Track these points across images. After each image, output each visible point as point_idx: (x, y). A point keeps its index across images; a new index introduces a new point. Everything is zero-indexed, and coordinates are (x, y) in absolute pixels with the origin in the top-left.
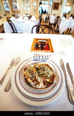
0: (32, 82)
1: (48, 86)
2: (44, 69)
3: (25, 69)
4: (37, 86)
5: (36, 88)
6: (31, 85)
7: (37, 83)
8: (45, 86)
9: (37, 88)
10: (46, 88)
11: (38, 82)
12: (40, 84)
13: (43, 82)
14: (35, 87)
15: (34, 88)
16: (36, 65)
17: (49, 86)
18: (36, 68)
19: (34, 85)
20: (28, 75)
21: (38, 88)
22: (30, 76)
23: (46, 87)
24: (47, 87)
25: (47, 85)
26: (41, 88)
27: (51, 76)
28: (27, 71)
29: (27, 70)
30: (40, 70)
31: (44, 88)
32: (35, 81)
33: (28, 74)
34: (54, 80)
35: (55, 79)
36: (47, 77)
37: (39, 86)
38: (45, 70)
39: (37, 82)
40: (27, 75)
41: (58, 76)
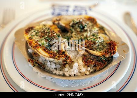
0: (51, 57)
1: (98, 68)
2: (84, 28)
3: (28, 30)
4: (67, 69)
5: (64, 75)
6: (47, 68)
7: (64, 61)
8: (89, 69)
9: (67, 74)
10: (91, 73)
11: (67, 58)
12: (76, 65)
13: (83, 59)
14: (61, 73)
15: (59, 75)
16: (60, 20)
17: (101, 69)
18: (59, 28)
19: (56, 69)
20: (37, 42)
21: (70, 76)
22: (44, 42)
23: (92, 70)
24: (95, 71)
25: (95, 66)
26: (79, 74)
27: (106, 45)
28: (34, 33)
29: (32, 31)
30: (72, 33)
31: (88, 73)
32: (59, 54)
33: (36, 38)
34: (114, 53)
35: (117, 48)
36: (95, 43)
37: (72, 70)
38: (86, 31)
39: (64, 58)
40: (34, 42)
41: (124, 44)
